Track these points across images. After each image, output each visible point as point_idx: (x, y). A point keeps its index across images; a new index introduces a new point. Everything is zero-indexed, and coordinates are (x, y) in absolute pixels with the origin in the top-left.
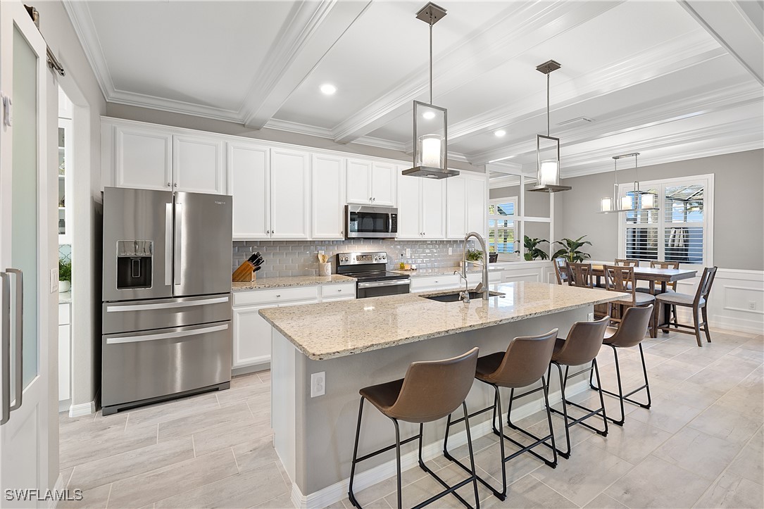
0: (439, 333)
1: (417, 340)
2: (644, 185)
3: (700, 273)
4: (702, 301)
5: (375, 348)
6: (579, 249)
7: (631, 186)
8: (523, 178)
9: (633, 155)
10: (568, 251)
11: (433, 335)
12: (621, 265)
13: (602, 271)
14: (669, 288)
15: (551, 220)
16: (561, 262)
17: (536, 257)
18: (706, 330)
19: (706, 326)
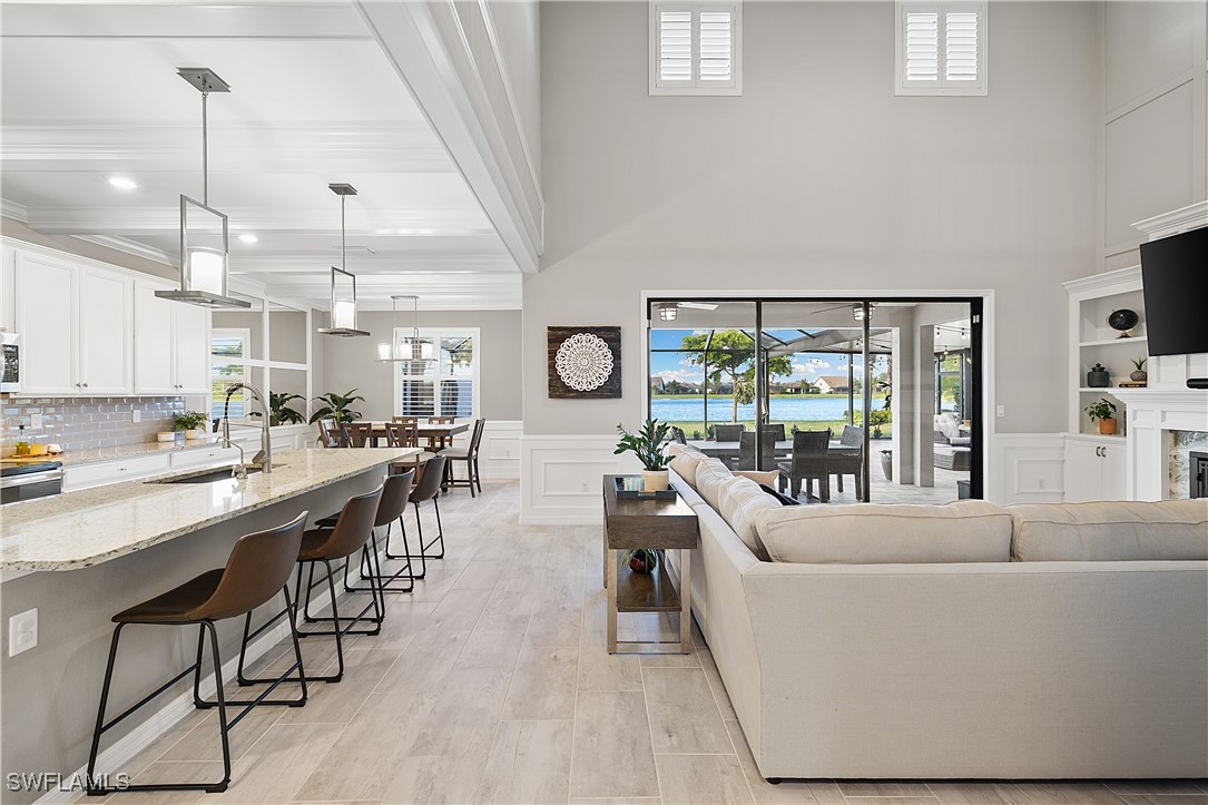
0: (246, 509)
1: (220, 521)
2: (423, 333)
3: (472, 427)
4: (474, 453)
5: (167, 538)
6: (347, 407)
7: (409, 332)
8: (266, 303)
9: (412, 297)
10: (334, 410)
11: (239, 511)
12: (400, 422)
13: (384, 431)
14: (447, 444)
15: (308, 367)
16: (328, 424)
17: (284, 420)
18: (477, 481)
19: (477, 477)
